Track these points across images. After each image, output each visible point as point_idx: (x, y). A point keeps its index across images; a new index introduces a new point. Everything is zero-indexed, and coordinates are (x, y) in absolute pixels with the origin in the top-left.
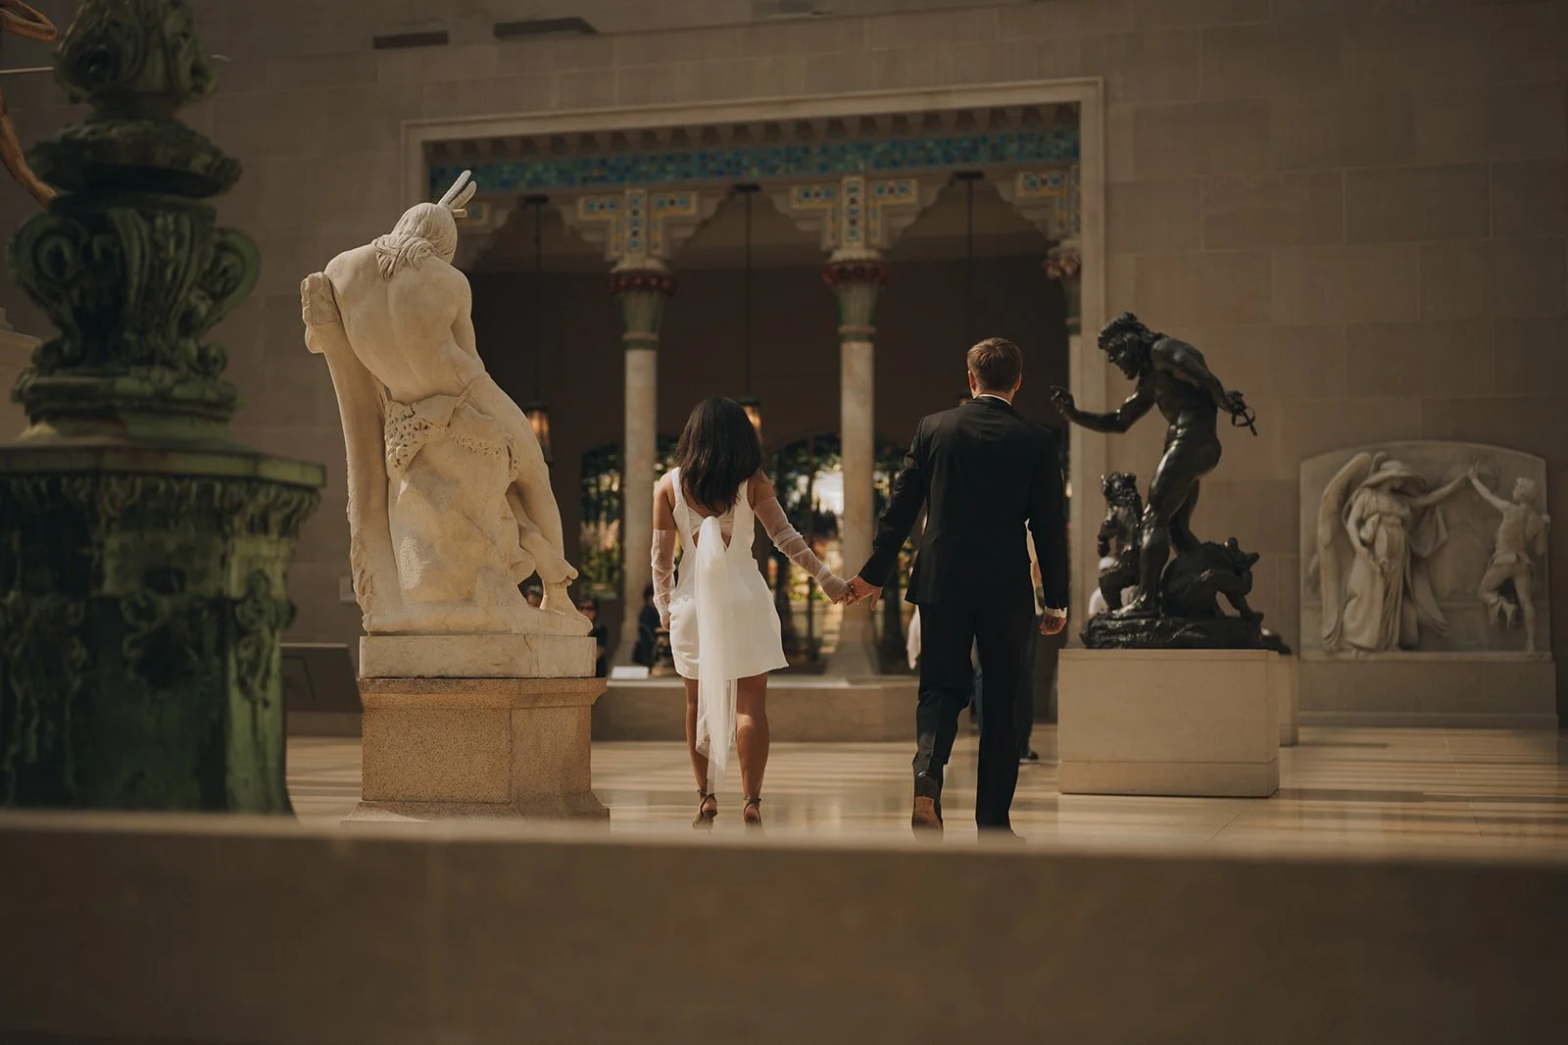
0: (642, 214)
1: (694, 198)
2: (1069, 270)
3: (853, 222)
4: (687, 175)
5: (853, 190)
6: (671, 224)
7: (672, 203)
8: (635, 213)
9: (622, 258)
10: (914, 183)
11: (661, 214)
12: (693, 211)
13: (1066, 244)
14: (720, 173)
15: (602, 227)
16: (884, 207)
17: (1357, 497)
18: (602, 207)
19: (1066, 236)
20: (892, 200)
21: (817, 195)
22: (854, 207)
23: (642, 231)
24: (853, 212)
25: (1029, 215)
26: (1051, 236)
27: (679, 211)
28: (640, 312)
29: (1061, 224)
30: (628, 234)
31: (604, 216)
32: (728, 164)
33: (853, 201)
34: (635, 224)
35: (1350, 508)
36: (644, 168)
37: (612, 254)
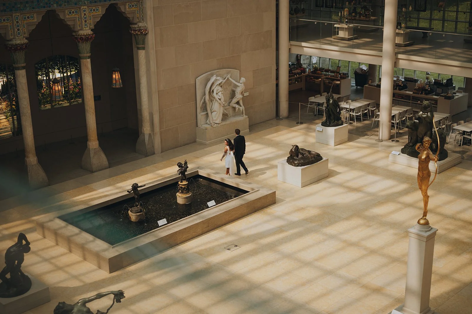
0: (19, 22)
1: (35, 16)
3: (85, 21)
4: (33, 8)
5: (84, 11)
6: (29, 25)
7: (28, 18)
9: (14, 39)
10: (100, 7)
11: (25, 22)
12: (35, 20)
13: (140, 24)
14: (44, 7)
15: (5, 28)
16: (93, 15)
18: (4, 20)
19: (140, 22)
20: (94, 13)
21: (73, 12)
23: (20, 28)
24: (85, 18)
25: (129, 15)
26: (135, 22)
27: (31, 21)
29: (138, 18)
30: (16, 30)
31: (6, 23)
32: (47, 4)
33: (85, 14)
34: (17, 26)
36: (19, 6)
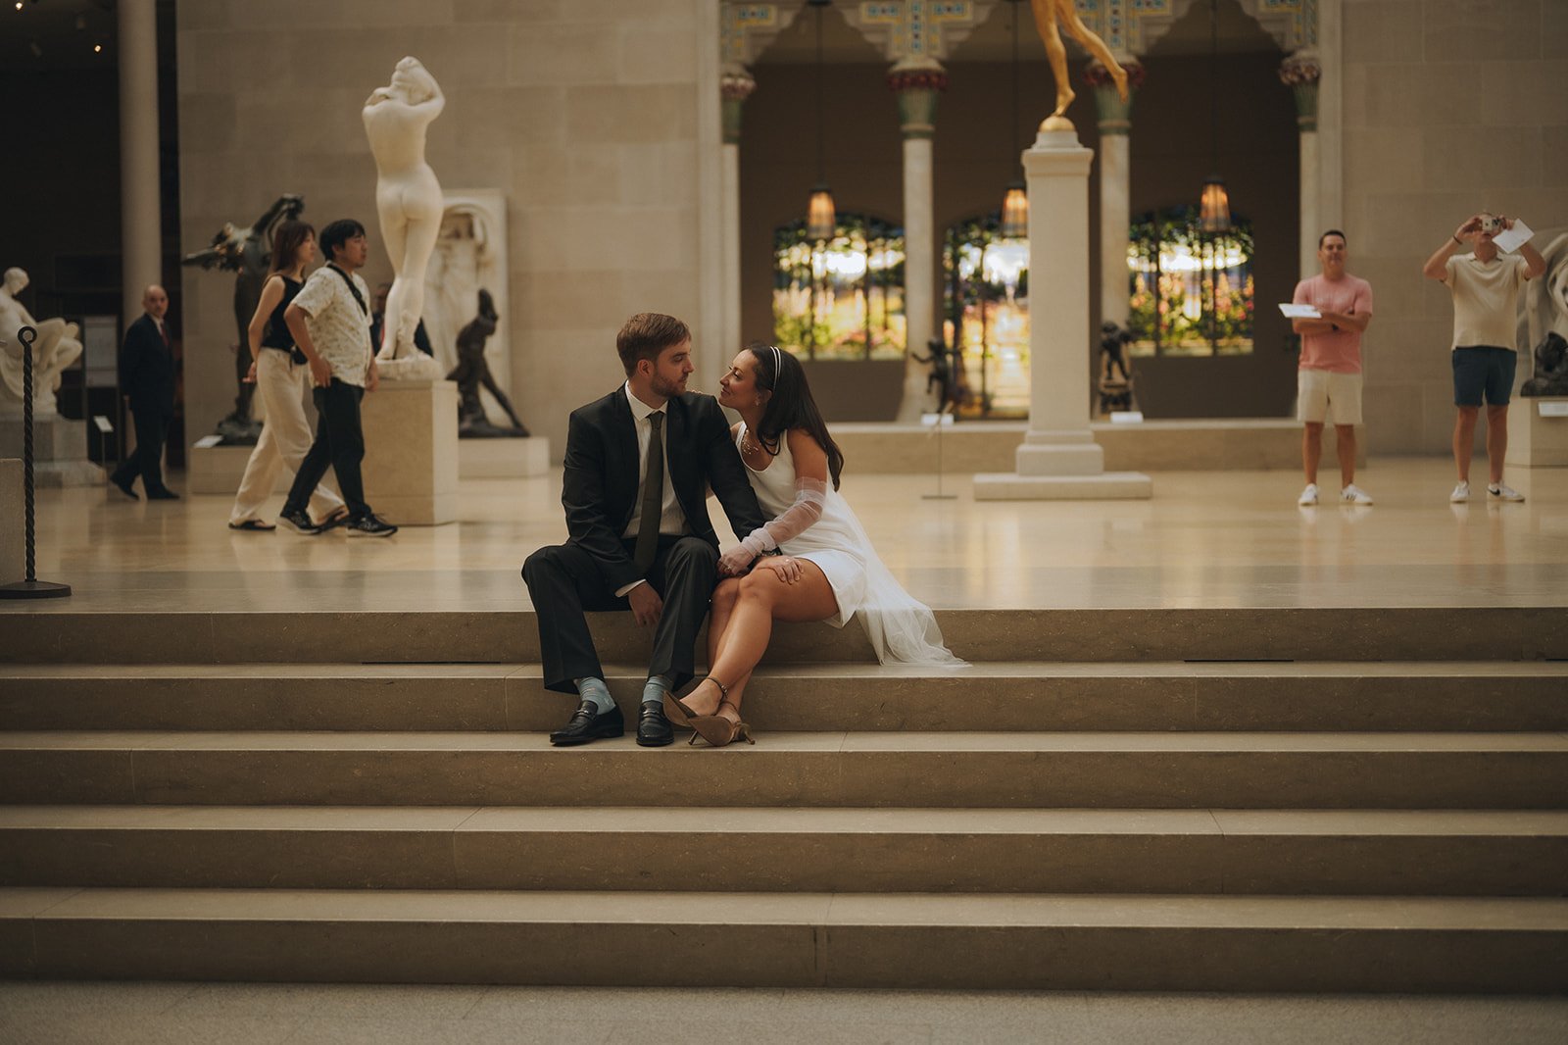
0: (923, 18)
1: (969, 7)
2: (1308, 76)
3: (1115, 31)
5: (1116, 2)
6: (949, 28)
7: (949, 9)
8: (916, 17)
9: (904, 58)
11: (939, 20)
12: (968, 17)
13: (1303, 54)
15: (884, 30)
16: (1142, 18)
17: (1561, 270)
18: (883, 11)
19: (1302, 47)
20: (1149, 12)
22: (1116, 17)
23: (922, 33)
24: (1116, 21)
25: (1268, 28)
26: (1288, 47)
27: (954, 17)
28: (918, 106)
29: (1298, 37)
30: (910, 36)
31: (885, 19)
33: (1115, 12)
34: (916, 28)
35: (1555, 280)
37: (893, 53)
